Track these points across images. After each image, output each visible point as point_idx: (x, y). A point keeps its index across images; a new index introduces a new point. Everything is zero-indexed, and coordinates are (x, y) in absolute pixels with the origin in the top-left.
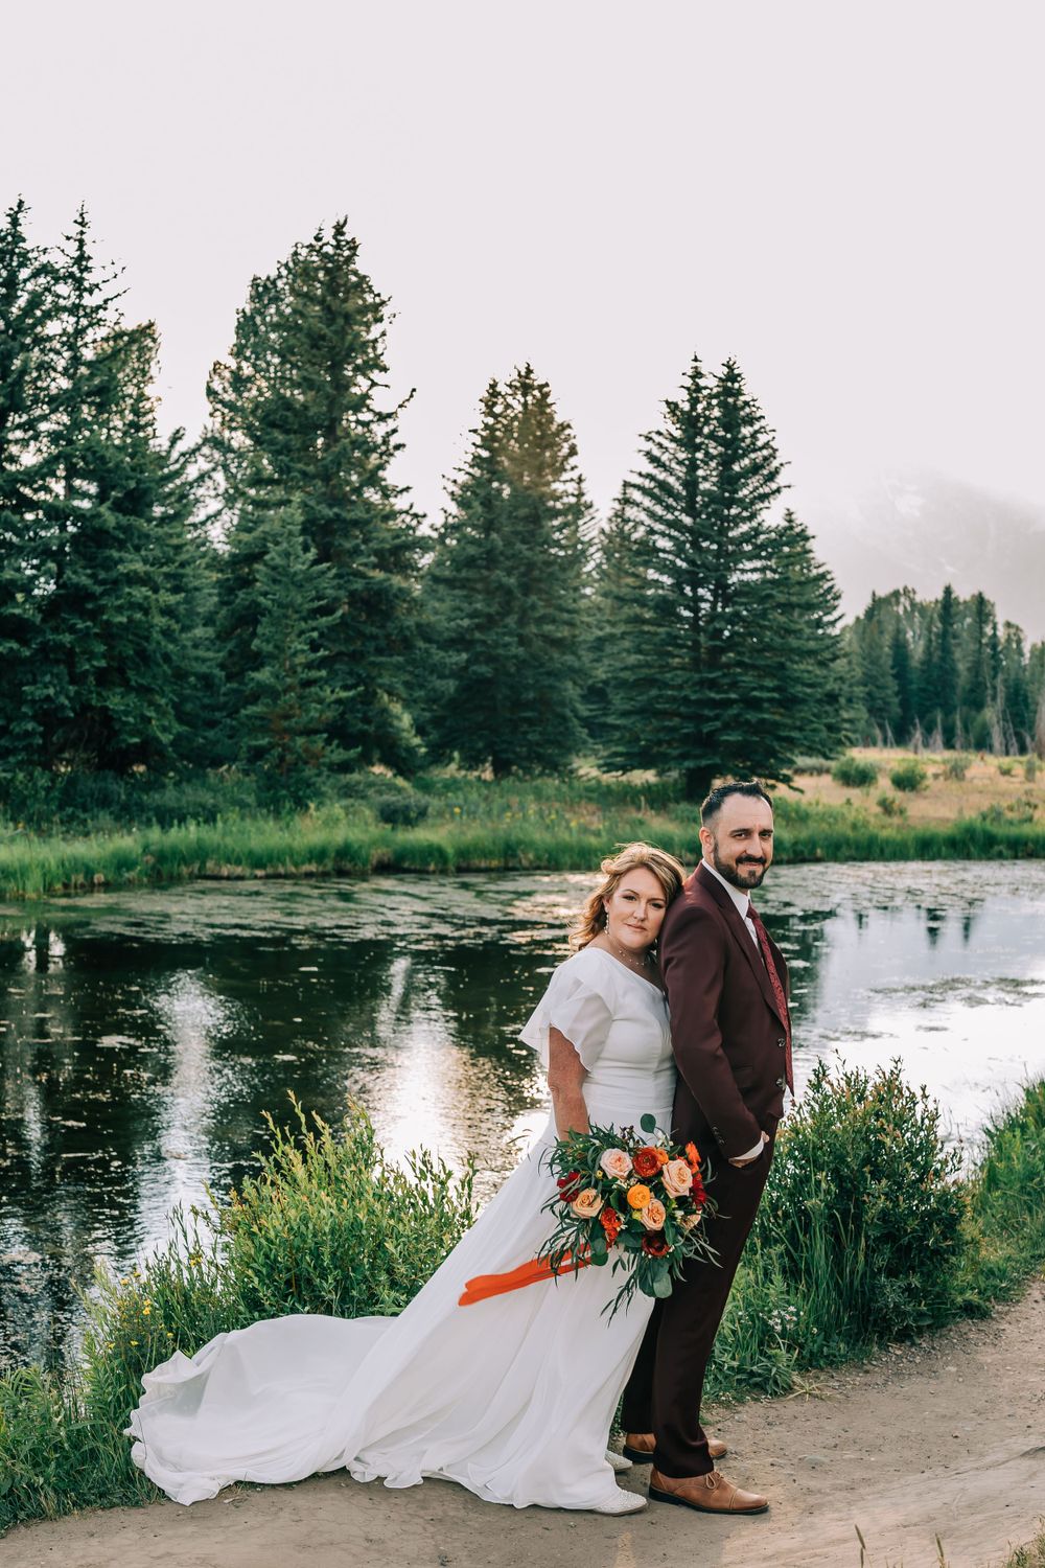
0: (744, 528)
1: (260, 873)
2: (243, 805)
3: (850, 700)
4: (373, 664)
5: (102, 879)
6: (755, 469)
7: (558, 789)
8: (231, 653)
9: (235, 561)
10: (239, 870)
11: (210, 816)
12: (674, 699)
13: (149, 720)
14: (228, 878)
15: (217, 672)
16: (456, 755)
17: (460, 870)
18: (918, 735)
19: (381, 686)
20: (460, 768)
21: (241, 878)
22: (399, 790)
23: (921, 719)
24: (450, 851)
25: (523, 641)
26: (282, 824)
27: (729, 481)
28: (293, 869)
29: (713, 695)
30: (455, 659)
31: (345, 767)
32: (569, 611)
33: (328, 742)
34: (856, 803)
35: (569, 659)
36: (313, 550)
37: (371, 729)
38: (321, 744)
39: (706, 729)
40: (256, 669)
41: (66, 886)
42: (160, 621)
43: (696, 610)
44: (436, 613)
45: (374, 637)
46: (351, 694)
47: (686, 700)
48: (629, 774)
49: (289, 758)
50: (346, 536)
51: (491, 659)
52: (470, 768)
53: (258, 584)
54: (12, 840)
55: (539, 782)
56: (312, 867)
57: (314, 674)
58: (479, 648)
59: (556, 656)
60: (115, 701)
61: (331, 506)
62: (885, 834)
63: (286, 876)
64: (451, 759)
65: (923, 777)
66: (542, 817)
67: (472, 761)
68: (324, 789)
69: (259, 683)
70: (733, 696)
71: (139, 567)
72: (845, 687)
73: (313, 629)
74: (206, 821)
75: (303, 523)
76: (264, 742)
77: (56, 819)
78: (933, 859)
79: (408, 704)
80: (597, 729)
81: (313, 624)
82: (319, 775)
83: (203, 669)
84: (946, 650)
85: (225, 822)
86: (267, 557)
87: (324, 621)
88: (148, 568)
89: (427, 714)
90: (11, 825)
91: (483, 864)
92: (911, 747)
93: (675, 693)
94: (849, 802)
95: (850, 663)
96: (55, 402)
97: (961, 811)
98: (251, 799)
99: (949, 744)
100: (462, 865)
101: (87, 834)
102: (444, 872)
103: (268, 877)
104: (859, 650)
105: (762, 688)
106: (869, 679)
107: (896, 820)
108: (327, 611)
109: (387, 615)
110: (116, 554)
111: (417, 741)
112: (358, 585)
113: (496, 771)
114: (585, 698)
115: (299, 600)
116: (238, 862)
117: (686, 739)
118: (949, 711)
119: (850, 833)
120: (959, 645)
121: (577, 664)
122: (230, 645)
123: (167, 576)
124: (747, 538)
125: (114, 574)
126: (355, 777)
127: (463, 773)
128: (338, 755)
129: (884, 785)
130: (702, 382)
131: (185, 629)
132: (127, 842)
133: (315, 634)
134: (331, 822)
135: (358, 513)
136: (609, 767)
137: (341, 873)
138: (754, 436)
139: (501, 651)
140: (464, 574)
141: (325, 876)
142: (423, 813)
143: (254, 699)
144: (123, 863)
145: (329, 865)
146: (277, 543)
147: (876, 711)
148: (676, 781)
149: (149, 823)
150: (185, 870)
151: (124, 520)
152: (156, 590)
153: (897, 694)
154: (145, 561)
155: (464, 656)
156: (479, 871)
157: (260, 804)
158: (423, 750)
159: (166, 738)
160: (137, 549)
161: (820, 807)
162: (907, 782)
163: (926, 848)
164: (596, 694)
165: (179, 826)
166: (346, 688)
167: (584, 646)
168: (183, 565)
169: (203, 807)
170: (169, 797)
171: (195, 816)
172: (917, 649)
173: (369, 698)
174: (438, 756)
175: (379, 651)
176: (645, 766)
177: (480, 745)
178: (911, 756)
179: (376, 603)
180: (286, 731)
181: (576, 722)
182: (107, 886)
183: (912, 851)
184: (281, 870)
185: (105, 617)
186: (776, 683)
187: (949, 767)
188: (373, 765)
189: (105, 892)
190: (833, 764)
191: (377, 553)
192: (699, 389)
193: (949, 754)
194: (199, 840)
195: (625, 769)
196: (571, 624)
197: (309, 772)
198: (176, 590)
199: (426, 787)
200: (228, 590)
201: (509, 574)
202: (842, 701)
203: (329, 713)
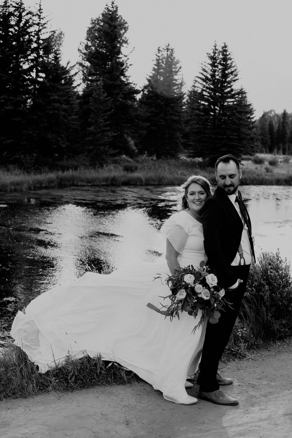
0: (229, 89)
1: (89, 184)
2: (85, 165)
3: (257, 140)
5: (45, 185)
6: (232, 73)
7: (174, 162)
8: (83, 123)
10: (83, 184)
11: (76, 168)
13: (59, 140)
14: (81, 186)
15: (78, 128)
16: (146, 152)
17: (147, 185)
18: (276, 150)
19: (125, 133)
20: (147, 156)
21: (84, 186)
22: (129, 162)
23: (277, 146)
24: (143, 179)
25: (165, 120)
26: (96, 171)
27: (224, 76)
28: (99, 184)
29: (219, 136)
30: (146, 125)
31: (114, 155)
32: (179, 112)
33: (110, 148)
34: (259, 168)
35: (178, 126)
36: (106, 93)
37: (122, 145)
38: (107, 148)
39: (216, 146)
40: (90, 127)
41: (34, 187)
42: (62, 113)
43: (215, 112)
44: (141, 111)
45: (123, 119)
46: (116, 134)
47: (211, 138)
48: (195, 159)
49: (99, 152)
50: (115, 90)
51: (156, 125)
52: (150, 156)
53: (91, 103)
54: (20, 174)
55: (169, 160)
56: (104, 183)
57: (106, 128)
58: (153, 122)
59: (175, 125)
60: (49, 136)
61: (111, 81)
62: (267, 177)
63: (97, 186)
64: (145, 153)
65: (277, 162)
66: (170, 170)
67: (150, 154)
68: (109, 161)
69: (90, 131)
70: (225, 137)
71: (56, 97)
72: (256, 136)
73: (106, 116)
74: (75, 170)
75: (103, 86)
76: (92, 147)
77: (32, 168)
78: (280, 185)
79: (133, 138)
80: (186, 146)
81: (105, 114)
82: (107, 157)
83: (75, 127)
84: (284, 127)
85: (80, 170)
86: (93, 95)
87: (108, 113)
88: (59, 98)
89: (138, 141)
90: (19, 170)
91: (153, 183)
92: (274, 153)
93: (208, 136)
94: (256, 168)
95: (257, 130)
96: (34, 50)
97: (288, 172)
98: (88, 164)
99: (284, 153)
100: (147, 184)
101: (41, 173)
102: (142, 185)
103: (92, 186)
104: (259, 126)
105: (233, 135)
106: (262, 134)
107: (270, 174)
108: (110, 110)
109: (127, 112)
110: (50, 94)
111: (135, 148)
112: (118, 103)
113: (157, 157)
114: (183, 138)
115: (102, 107)
116: (83, 181)
117: (210, 149)
118: (284, 144)
119: (257, 177)
120: (287, 126)
121: (181, 127)
122: (82, 120)
123: (64, 100)
124: (229, 92)
125: (49, 99)
126: (117, 158)
127: (148, 157)
128: (112, 152)
129: (266, 163)
130: (217, 48)
131: (70, 115)
132: (52, 176)
133: (106, 117)
134: (110, 171)
135: (118, 83)
136: (189, 157)
137: (113, 185)
138: (231, 63)
139: (159, 123)
140: (149, 101)
141: (108, 186)
142: (136, 168)
143: (89, 135)
144: (51, 181)
145: (109, 183)
146: (96, 91)
147: (264, 143)
148: (208, 161)
149: (58, 170)
150: (68, 184)
151: (52, 84)
152: (61, 104)
153: (270, 139)
154: (58, 96)
155: (149, 124)
156: (151, 185)
157: (91, 165)
158: (137, 151)
159: (64, 146)
160: (56, 92)
161: (249, 170)
162: (273, 163)
163: (278, 182)
164: (186, 136)
165: (67, 171)
166: (115, 132)
167: (183, 122)
168: (69, 97)
169: (74, 165)
170: (64, 163)
171: (72, 168)
172: (276, 126)
173: (121, 136)
174: (141, 153)
175: (124, 123)
176: (199, 157)
177: (152, 149)
178: (273, 156)
179: (124, 109)
180: (98, 144)
181: (180, 144)
182: (46, 188)
183: (274, 183)
184: (96, 184)
185: (47, 112)
186: (237, 134)
187: (284, 159)
188: (122, 155)
189: (45, 189)
190: (252, 157)
191: (123, 94)
192: (216, 50)
193: (284, 156)
194: (72, 175)
195: (193, 157)
196: (179, 116)
197: (104, 156)
198: (67, 104)
199: (137, 161)
200: (81, 105)
201: (162, 101)
202: (255, 140)
203: (110, 140)
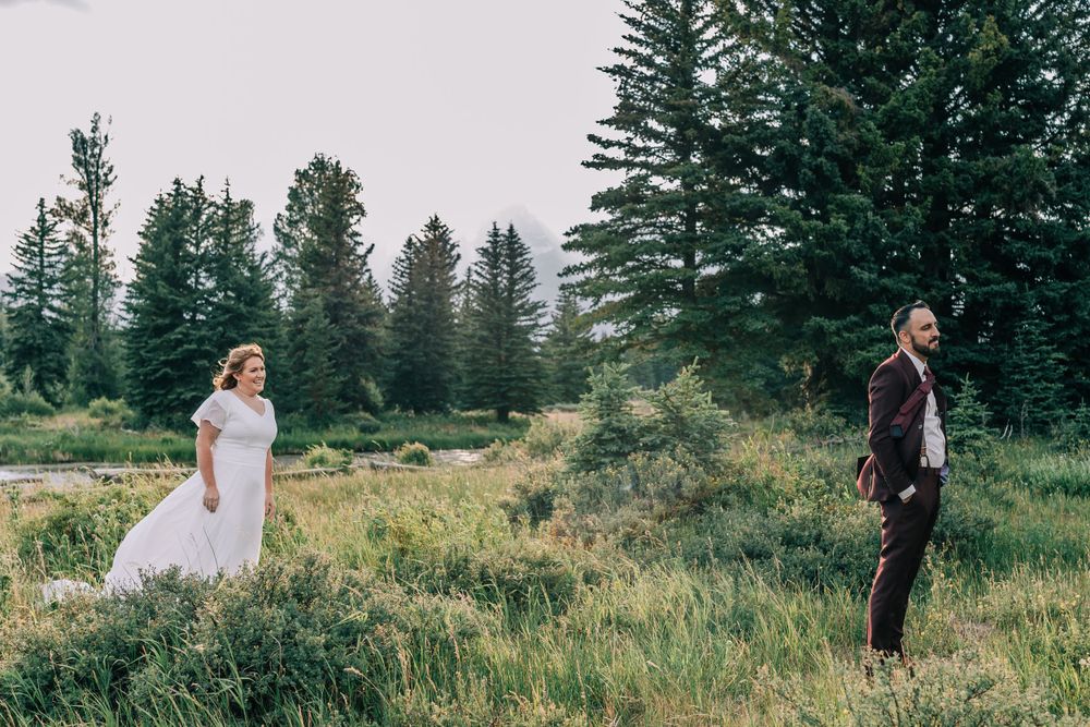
0: (519, 302)
2: (301, 426)
4: (358, 366)
6: (524, 277)
7: (443, 420)
8: (295, 363)
9: (296, 322)
12: (488, 378)
15: (289, 371)
16: (397, 406)
19: (362, 376)
20: (399, 411)
22: (369, 420)
25: (426, 355)
27: (513, 282)
29: (505, 376)
30: (394, 363)
31: (345, 411)
32: (447, 340)
33: (337, 399)
35: (446, 361)
36: (328, 318)
37: (357, 395)
38: (334, 401)
39: (502, 390)
40: (306, 370)
44: (388, 342)
45: (357, 355)
46: (347, 378)
47: (493, 379)
48: (470, 412)
49: (321, 407)
50: (345, 310)
51: (411, 363)
52: (404, 411)
53: (305, 333)
57: (331, 371)
58: (405, 358)
59: (441, 360)
61: (338, 298)
64: (395, 408)
67: (405, 408)
68: (338, 420)
69: (308, 376)
70: (514, 376)
71: (256, 329)
73: (330, 352)
75: (324, 305)
76: (310, 400)
79: (377, 385)
81: (329, 350)
82: (334, 414)
83: (284, 370)
87: (335, 349)
89: (386, 388)
93: (489, 376)
98: (306, 425)
108: (335, 344)
109: (364, 345)
111: (380, 400)
112: (350, 332)
113: (415, 413)
115: (324, 340)
117: (494, 395)
121: (449, 364)
122: (294, 360)
124: (522, 306)
125: (246, 333)
126: (350, 415)
127: (400, 413)
128: (341, 406)
130: (498, 239)
133: (330, 354)
135: (348, 300)
136: (463, 410)
138: (522, 262)
139: (416, 359)
140: (399, 325)
142: (378, 429)
143: (306, 382)
146: (313, 317)
148: (492, 414)
154: (259, 326)
155: (399, 361)
157: (309, 427)
158: (383, 404)
160: (256, 321)
166: (344, 376)
167: (453, 356)
173: (357, 382)
174: (389, 405)
175: (360, 361)
176: (477, 408)
177: (407, 401)
179: (359, 340)
180: (319, 396)
188: (357, 410)
191: (358, 317)
192: (496, 242)
195: (468, 409)
196: (447, 346)
197: (329, 413)
199: (381, 419)
200: (292, 336)
201: (419, 325)
203: (337, 387)
